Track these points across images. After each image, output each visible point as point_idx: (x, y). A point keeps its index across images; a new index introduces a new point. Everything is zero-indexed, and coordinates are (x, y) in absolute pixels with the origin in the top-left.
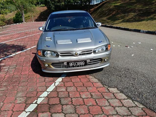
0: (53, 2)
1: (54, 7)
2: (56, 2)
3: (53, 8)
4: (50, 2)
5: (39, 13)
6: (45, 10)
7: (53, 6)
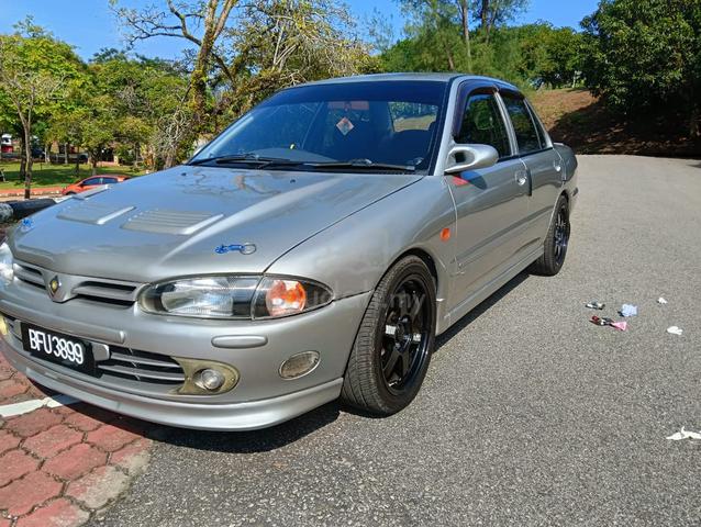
0: (623, 70)
1: (623, 90)
2: (638, 67)
3: (621, 95)
4: (608, 66)
5: (553, 116)
6: (584, 106)
7: (621, 86)
